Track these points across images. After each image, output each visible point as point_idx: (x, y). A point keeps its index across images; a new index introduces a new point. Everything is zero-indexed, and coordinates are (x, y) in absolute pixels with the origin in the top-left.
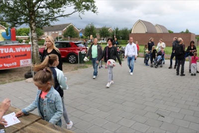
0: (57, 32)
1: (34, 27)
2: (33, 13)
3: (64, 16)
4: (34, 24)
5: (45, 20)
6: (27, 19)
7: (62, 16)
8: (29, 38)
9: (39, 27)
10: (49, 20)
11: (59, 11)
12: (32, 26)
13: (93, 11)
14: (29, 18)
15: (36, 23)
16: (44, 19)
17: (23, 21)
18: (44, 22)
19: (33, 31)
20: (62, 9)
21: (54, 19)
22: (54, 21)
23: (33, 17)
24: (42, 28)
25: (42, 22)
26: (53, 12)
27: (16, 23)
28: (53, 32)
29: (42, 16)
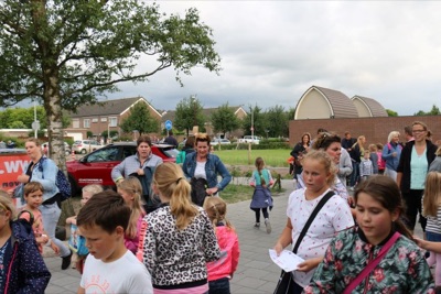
0: (104, 120)
1: (55, 108)
2: (52, 71)
3: (135, 78)
4: (55, 99)
5: (84, 90)
6: (34, 85)
7: (129, 78)
8: (32, 134)
9: (67, 107)
10: (94, 90)
11: (120, 66)
12: (51, 104)
13: (208, 65)
14: (40, 85)
15: (61, 97)
16: (81, 87)
17: (23, 90)
18: (81, 94)
19: (53, 117)
20: (128, 60)
21: (108, 86)
22: (106, 92)
23: (53, 80)
24: (74, 110)
25: (74, 95)
26: (105, 68)
27: (6, 97)
28: (96, 120)
29: (76, 78)
